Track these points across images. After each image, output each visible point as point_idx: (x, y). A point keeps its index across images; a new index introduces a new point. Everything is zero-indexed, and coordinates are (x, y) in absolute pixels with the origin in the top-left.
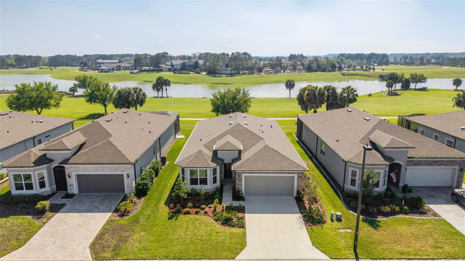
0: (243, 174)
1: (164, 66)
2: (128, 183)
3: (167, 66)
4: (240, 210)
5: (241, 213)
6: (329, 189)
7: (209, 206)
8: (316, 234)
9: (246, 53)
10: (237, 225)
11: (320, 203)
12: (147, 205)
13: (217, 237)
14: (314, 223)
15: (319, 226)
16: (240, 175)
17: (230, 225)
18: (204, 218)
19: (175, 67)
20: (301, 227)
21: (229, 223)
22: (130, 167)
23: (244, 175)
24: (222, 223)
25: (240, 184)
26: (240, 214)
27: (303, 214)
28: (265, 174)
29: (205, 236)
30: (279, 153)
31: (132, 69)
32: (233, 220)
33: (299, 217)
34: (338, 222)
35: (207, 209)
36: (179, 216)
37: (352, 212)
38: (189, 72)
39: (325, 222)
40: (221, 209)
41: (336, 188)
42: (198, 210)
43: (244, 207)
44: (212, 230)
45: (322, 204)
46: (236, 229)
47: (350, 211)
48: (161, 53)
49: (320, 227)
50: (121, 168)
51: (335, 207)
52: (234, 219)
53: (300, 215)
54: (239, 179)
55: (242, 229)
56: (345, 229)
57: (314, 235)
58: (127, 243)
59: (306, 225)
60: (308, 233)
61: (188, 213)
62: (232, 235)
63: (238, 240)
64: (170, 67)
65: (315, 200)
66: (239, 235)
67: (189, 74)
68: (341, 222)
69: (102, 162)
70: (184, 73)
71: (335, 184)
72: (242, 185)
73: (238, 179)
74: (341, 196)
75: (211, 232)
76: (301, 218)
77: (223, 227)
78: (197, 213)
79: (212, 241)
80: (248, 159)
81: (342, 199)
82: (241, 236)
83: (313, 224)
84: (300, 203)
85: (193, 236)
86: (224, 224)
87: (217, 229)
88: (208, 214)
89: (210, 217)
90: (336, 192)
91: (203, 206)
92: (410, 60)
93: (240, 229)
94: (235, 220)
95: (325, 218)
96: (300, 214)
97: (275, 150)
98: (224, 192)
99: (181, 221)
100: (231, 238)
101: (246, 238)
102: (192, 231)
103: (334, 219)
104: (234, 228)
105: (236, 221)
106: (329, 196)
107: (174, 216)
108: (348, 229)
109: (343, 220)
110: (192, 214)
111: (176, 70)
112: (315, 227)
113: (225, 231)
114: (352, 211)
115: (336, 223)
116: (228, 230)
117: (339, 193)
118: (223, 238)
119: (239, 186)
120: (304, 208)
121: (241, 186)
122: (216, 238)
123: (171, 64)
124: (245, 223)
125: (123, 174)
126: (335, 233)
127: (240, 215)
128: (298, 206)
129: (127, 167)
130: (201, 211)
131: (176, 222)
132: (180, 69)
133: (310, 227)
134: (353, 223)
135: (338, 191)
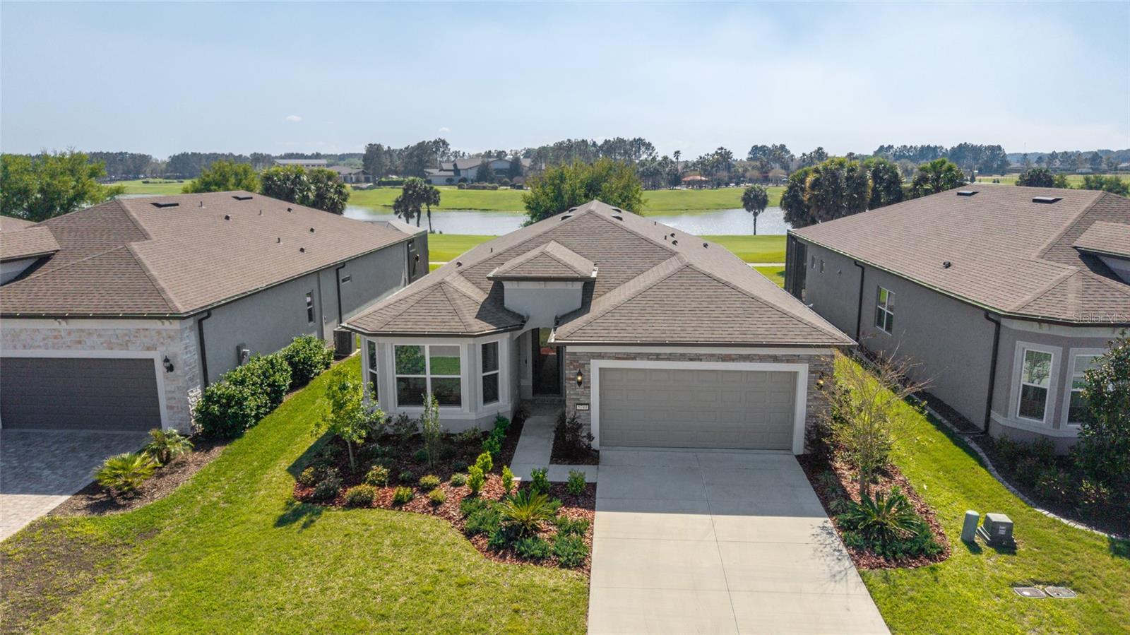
0: (592, 361)
1: (435, 172)
2: (170, 392)
3: (443, 173)
4: (576, 496)
5: (579, 506)
6: (928, 431)
7: (454, 477)
8: (911, 606)
9: (639, 139)
10: (555, 554)
11: (901, 478)
12: (220, 471)
13: (456, 605)
14: (895, 553)
15: (917, 567)
16: (583, 365)
17: (522, 553)
18: (419, 525)
19: (463, 174)
20: (837, 568)
21: (522, 543)
22: (176, 331)
23: (596, 365)
24: (491, 545)
25: (583, 400)
26: (574, 510)
27: (841, 516)
28: (679, 360)
29: (402, 600)
30: (734, 288)
31: (358, 181)
32: (540, 535)
33: (823, 528)
34: (1000, 553)
35: (442, 492)
36: (325, 513)
37: (1051, 515)
38: (497, 185)
39: (941, 553)
40: (498, 491)
41: (956, 430)
42: (403, 491)
43: (593, 486)
44: (441, 571)
45: (912, 482)
46: (548, 571)
47: (1039, 510)
48: (431, 142)
49: (924, 573)
50: (145, 336)
51: (970, 494)
52: (546, 532)
53: (826, 522)
54: (579, 378)
55: (572, 574)
56: (1041, 586)
57: (904, 609)
58: (53, 618)
59: (858, 564)
60: (876, 601)
61: (366, 503)
62: (524, 599)
63: (548, 619)
64: (452, 173)
65: (878, 469)
66: (554, 600)
67: (495, 188)
68: (1015, 554)
69: (75, 310)
70: (484, 188)
71: (947, 417)
72: (588, 404)
73: (573, 379)
74: (982, 455)
75: (436, 581)
76: (831, 534)
77: (494, 562)
78: (398, 503)
79: (430, 622)
80: (617, 308)
81: (991, 467)
82: (562, 605)
83: (887, 560)
84: (820, 477)
85: (354, 595)
86: (499, 547)
87: (464, 569)
88: (441, 509)
89: (449, 519)
90: (959, 443)
91: (430, 479)
92: (1063, 161)
93: (564, 570)
94: (548, 535)
95: (939, 538)
96: (828, 519)
97: (719, 281)
98: (525, 435)
99: (321, 534)
100: (516, 611)
101: (585, 614)
102: (354, 575)
103: (977, 540)
104: (539, 567)
105: (552, 540)
106: (933, 453)
107: (305, 514)
108: (1056, 585)
109: (1021, 549)
110: (379, 506)
111: (464, 180)
112: (900, 571)
113: (497, 580)
114: (1050, 511)
115: (990, 559)
116: (512, 574)
117: (973, 445)
118: (480, 610)
119: (579, 407)
120: (839, 493)
121: (587, 407)
122: (449, 608)
123: (453, 168)
124: (588, 549)
125: (152, 360)
126: (1002, 601)
127: (573, 515)
128: (815, 489)
129: (166, 330)
130: (418, 496)
131: (300, 538)
132: (475, 178)
133: (877, 570)
134: (1069, 558)
135: (967, 439)
